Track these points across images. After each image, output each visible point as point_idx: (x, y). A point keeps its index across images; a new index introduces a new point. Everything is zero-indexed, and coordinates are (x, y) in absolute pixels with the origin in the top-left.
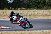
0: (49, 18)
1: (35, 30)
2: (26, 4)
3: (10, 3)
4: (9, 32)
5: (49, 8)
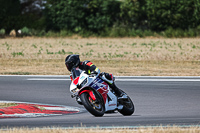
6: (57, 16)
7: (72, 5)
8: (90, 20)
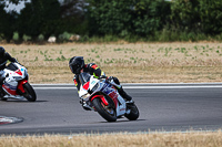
0: (182, 79)
1: (123, 131)
2: (83, 18)
3: (14, 12)
4: (11, 139)
5: (183, 34)
6: (100, 20)
7: (117, 7)
8: (137, 23)
